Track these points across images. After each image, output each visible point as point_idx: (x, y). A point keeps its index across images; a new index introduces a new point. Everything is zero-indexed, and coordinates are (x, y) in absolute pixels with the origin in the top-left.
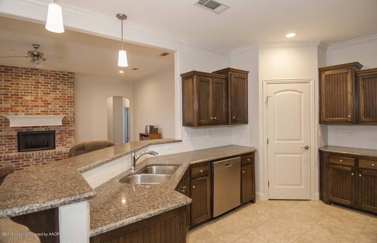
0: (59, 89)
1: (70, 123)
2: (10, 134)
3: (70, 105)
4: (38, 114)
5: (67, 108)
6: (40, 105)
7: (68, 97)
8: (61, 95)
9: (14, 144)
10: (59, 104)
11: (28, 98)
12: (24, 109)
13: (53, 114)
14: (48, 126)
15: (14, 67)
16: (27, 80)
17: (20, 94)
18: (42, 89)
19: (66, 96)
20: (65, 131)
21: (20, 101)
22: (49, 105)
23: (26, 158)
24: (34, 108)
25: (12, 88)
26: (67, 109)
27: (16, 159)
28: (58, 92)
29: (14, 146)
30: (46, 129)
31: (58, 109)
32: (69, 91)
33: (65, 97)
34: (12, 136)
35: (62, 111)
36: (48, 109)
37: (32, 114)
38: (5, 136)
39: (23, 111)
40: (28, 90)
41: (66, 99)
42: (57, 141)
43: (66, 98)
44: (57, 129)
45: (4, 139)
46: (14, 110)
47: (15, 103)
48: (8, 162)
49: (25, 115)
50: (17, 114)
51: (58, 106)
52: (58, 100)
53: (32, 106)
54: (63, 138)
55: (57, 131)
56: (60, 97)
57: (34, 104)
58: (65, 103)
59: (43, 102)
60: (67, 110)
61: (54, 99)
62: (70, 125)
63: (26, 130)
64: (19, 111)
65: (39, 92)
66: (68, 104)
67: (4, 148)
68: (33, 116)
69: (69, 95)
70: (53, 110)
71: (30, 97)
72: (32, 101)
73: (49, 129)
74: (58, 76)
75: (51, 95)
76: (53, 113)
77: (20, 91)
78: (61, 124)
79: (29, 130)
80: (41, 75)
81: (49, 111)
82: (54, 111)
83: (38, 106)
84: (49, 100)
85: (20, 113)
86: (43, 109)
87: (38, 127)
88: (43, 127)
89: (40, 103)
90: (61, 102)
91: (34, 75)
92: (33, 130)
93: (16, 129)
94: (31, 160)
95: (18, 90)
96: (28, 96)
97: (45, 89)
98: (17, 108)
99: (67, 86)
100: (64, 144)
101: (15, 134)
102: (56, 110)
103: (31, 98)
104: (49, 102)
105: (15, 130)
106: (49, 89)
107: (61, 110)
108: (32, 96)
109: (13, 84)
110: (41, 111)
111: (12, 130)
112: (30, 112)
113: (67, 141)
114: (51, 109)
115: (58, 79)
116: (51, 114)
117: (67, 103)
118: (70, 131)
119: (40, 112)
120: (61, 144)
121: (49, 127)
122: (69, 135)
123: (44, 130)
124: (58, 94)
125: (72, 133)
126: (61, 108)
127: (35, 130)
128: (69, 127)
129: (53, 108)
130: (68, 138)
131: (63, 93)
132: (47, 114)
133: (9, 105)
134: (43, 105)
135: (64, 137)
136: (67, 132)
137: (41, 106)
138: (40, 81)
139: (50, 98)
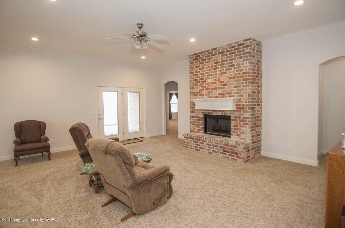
0: (234, 65)
1: (245, 107)
2: (199, 116)
3: (245, 84)
4: (216, 97)
5: (242, 87)
6: (218, 87)
7: (243, 73)
8: (236, 72)
9: (201, 125)
10: (234, 84)
11: (209, 81)
12: (206, 92)
13: (229, 97)
14: (224, 111)
15: (201, 52)
16: (209, 62)
17: (204, 78)
18: (220, 69)
19: (241, 72)
20: (240, 118)
21: (204, 84)
22: (225, 86)
23: (203, 141)
24: (214, 91)
25: (200, 73)
26: (242, 89)
27: (196, 139)
28: (233, 70)
29: (201, 127)
30: (222, 113)
31: (233, 90)
32: (245, 65)
33: (240, 74)
34: (199, 117)
35: (236, 93)
36: (224, 91)
37: (212, 97)
38: (197, 117)
39: (206, 95)
40: (209, 73)
41: (241, 77)
42: (232, 129)
43: (241, 75)
44: (232, 114)
45: (195, 120)
46: (201, 94)
47: (201, 87)
48: (192, 141)
49: (208, 98)
50: (202, 98)
51: (233, 86)
52: (233, 80)
53: (212, 89)
54: (237, 126)
55: (232, 117)
56: (235, 74)
57: (214, 86)
58: (240, 82)
59: (220, 84)
60: (242, 91)
61: (230, 78)
62: (245, 110)
63: (208, 113)
64: (203, 95)
65: (217, 73)
66: (243, 83)
67: (195, 128)
68: (213, 99)
69: (244, 71)
70: (228, 92)
71: (211, 79)
72: (213, 83)
73: (225, 113)
74: (233, 49)
75: (227, 75)
76: (228, 95)
77: (204, 75)
78: (235, 109)
79: (210, 113)
80: (219, 53)
81: (225, 92)
82: (229, 93)
83: (216, 89)
84: (225, 80)
85: (205, 96)
86: (220, 91)
87: (216, 111)
88: (220, 111)
89: (218, 85)
90: (236, 81)
91: (214, 55)
92: (213, 113)
93: (203, 111)
94: (205, 143)
95: (203, 74)
96: (209, 78)
97: (222, 68)
98: (203, 92)
99: (242, 60)
100: (239, 133)
101: (201, 115)
102: (231, 92)
103: (212, 80)
104: (225, 83)
105: (202, 113)
106: (226, 67)
107: (236, 91)
108: (212, 78)
109: (200, 69)
110: (219, 94)
111: (200, 112)
112: (211, 95)
113: (242, 131)
114: (227, 90)
115: (233, 53)
116: (226, 97)
117: (242, 81)
118: (244, 118)
119: (218, 95)
120: (236, 133)
121: (225, 112)
122: (244, 124)
123: (220, 114)
124: (233, 72)
125: (246, 121)
126: (236, 89)
127: (214, 113)
128: (244, 112)
129: (228, 89)
130: (243, 126)
131: (238, 69)
132: (223, 97)
133: (198, 89)
134: (220, 86)
135: (239, 126)
136: (242, 119)
137: (219, 88)
138: (218, 61)
139: (226, 78)
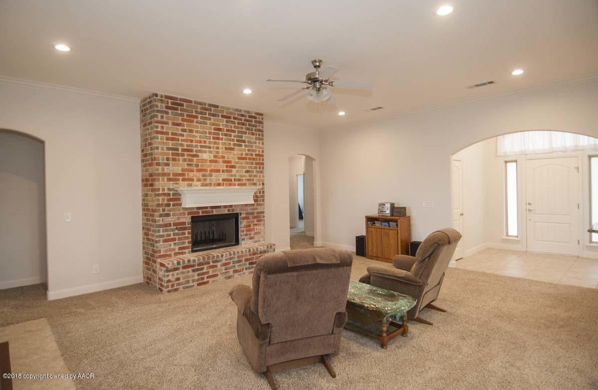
0: (244, 141)
1: (259, 199)
2: (182, 220)
3: (258, 170)
4: (219, 185)
5: (255, 173)
6: (221, 169)
7: (256, 155)
8: (247, 152)
9: (187, 238)
10: (245, 167)
11: (205, 156)
12: (199, 175)
13: (239, 185)
14: (231, 206)
15: (186, 99)
16: (204, 124)
17: (194, 149)
18: (224, 141)
19: (254, 153)
20: (253, 213)
21: (195, 161)
22: (233, 169)
23: (214, 262)
24: (214, 174)
25: (183, 138)
26: (255, 176)
27: (199, 265)
28: (243, 147)
29: (187, 241)
30: (229, 211)
31: (245, 176)
32: (257, 144)
33: (252, 155)
34: (184, 223)
35: (248, 180)
36: (232, 176)
37: (210, 184)
38: (175, 224)
39: (199, 180)
40: (205, 142)
41: (254, 159)
42: (243, 231)
43: (254, 156)
44: (243, 210)
45: (173, 230)
46: (186, 177)
47: (188, 164)
48: (189, 272)
49: (202, 186)
50: (190, 185)
51: (244, 170)
52: (244, 161)
53: (211, 171)
54: (249, 226)
55: (243, 214)
56: (246, 154)
57: (213, 166)
58: (253, 166)
59: (225, 164)
60: (255, 178)
61: (240, 158)
62: (259, 203)
63: (203, 212)
64: (193, 180)
65: (220, 146)
66: (256, 168)
67: (173, 246)
68: (212, 188)
69: (257, 153)
70: (237, 178)
71: (208, 154)
72: (211, 161)
73: (233, 210)
74: (243, 118)
75: (236, 152)
76: (238, 182)
77: (194, 144)
78: (253, 202)
79: (206, 212)
80: (223, 116)
81: (233, 178)
82: (239, 180)
83: (218, 171)
84: (233, 160)
85: (195, 183)
86: (225, 176)
87: (219, 207)
88: (225, 207)
89: (221, 166)
90: (247, 163)
91: (214, 115)
92: (212, 212)
93: (190, 211)
94: (219, 264)
95: (192, 141)
96: (205, 152)
97: (228, 141)
98: (191, 174)
99: (254, 137)
100: (252, 236)
101: (187, 219)
102: (241, 178)
103: (210, 156)
104: (233, 164)
105: (189, 214)
106: (233, 140)
107: (248, 178)
108: (211, 152)
109: (184, 130)
110: (224, 180)
111: (184, 213)
112: (208, 182)
113: (256, 231)
114: (235, 176)
115: (243, 124)
116: (235, 185)
117: (254, 165)
118: (258, 213)
119: (221, 182)
120: (248, 236)
121: (233, 208)
122: (258, 221)
123: (226, 212)
124: (242, 150)
125: (260, 217)
126: (247, 174)
127: (215, 212)
128: (257, 206)
129: (237, 174)
130: (256, 225)
131: (249, 148)
132: (230, 185)
133: (180, 168)
134: (225, 168)
135: (252, 225)
136: (255, 215)
137: (223, 171)
138: (221, 127)
139: (233, 156)
